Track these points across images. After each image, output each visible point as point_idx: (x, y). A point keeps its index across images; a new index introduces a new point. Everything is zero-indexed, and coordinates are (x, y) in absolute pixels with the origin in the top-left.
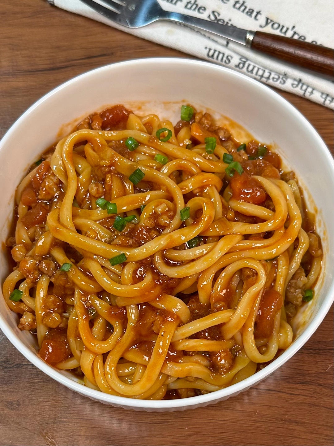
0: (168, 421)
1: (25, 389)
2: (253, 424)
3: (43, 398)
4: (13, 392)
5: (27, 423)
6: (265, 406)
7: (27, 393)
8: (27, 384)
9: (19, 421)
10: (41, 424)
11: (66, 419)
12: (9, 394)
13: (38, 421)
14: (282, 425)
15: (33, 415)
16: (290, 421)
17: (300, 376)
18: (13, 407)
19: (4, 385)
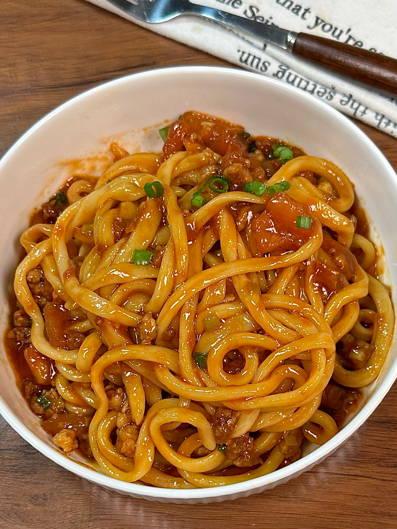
0: (231, 516)
1: (52, 480)
2: (336, 518)
3: (76, 491)
4: (38, 483)
5: (55, 521)
6: (351, 496)
7: (56, 485)
8: (56, 473)
9: (46, 519)
10: (72, 523)
11: (104, 516)
12: (33, 486)
13: (70, 519)
14: (373, 518)
15: (64, 511)
16: (382, 514)
17: (394, 458)
18: (38, 502)
19: (27, 475)
